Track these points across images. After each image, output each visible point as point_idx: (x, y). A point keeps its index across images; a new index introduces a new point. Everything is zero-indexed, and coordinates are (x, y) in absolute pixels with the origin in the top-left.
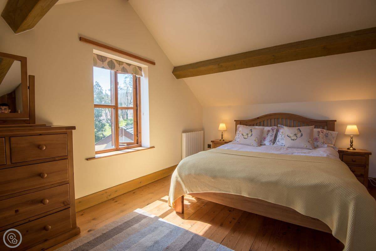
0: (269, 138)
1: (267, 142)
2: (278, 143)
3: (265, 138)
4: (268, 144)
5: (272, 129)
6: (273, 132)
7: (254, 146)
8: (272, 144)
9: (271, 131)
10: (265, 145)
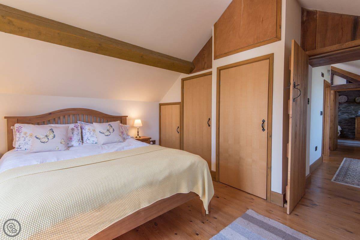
0: (76, 138)
1: (75, 143)
2: (88, 141)
3: (71, 139)
4: (78, 144)
5: (75, 126)
6: (78, 130)
7: (60, 151)
8: (81, 143)
9: (76, 129)
10: (72, 146)
